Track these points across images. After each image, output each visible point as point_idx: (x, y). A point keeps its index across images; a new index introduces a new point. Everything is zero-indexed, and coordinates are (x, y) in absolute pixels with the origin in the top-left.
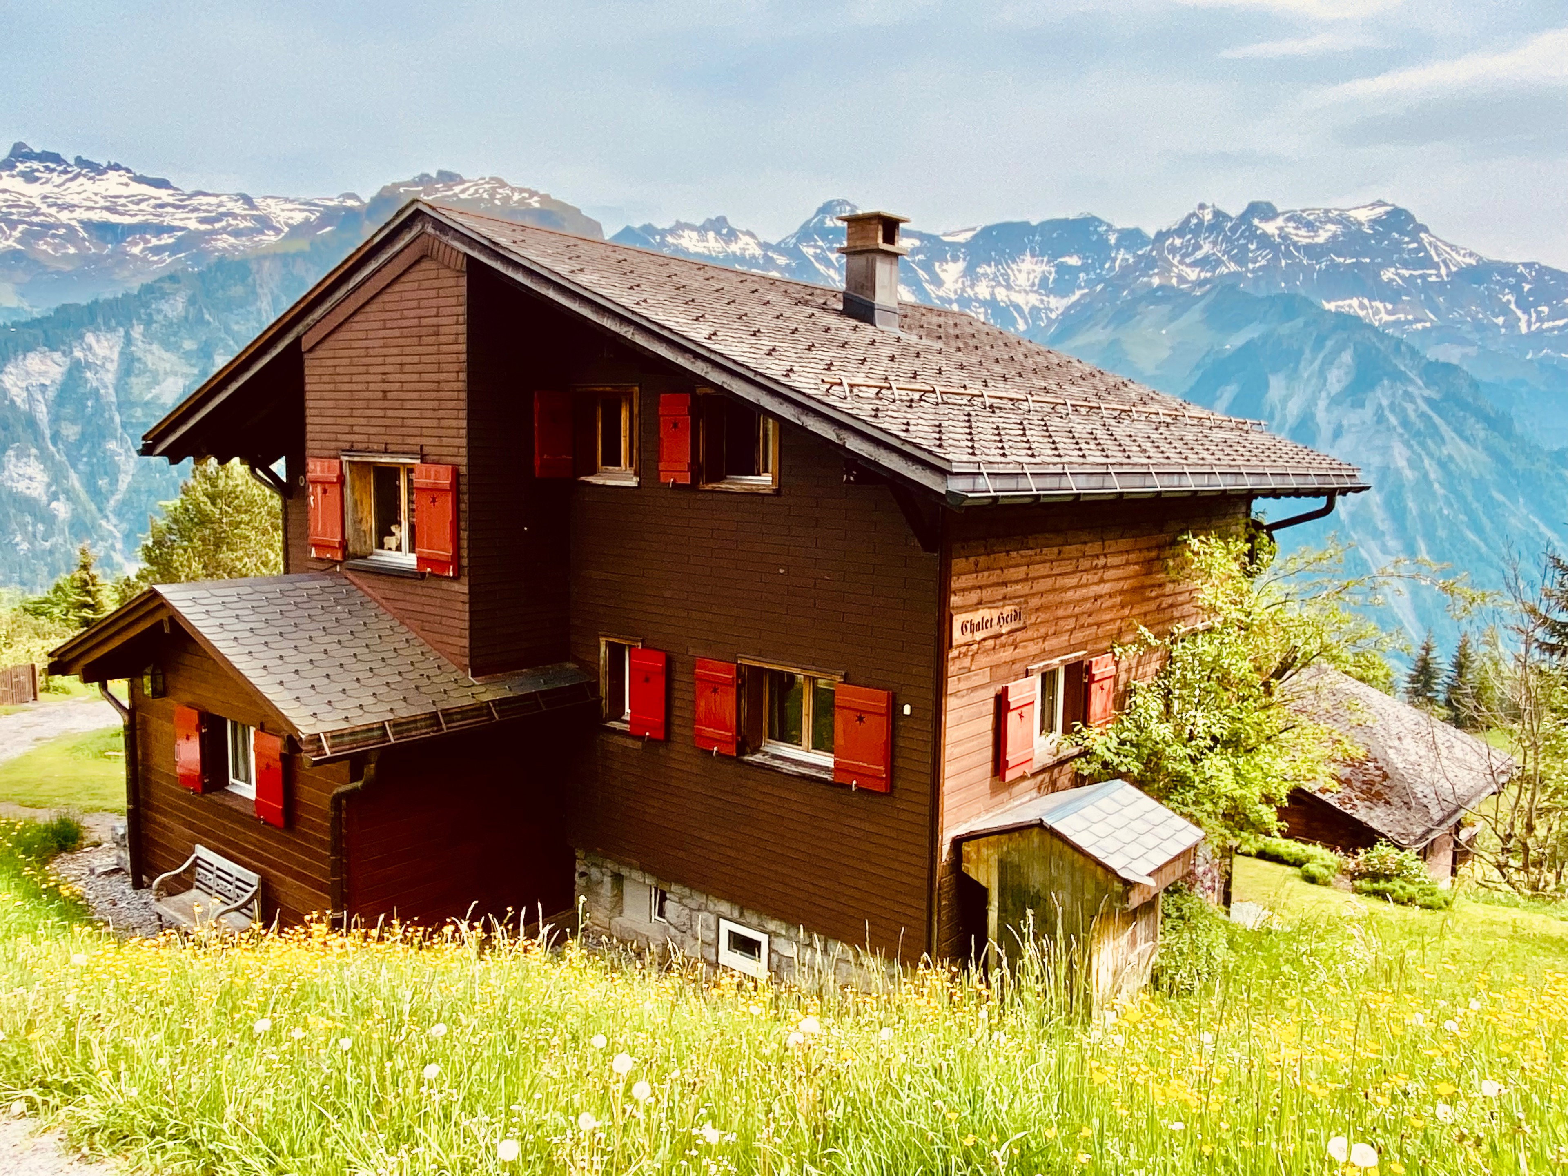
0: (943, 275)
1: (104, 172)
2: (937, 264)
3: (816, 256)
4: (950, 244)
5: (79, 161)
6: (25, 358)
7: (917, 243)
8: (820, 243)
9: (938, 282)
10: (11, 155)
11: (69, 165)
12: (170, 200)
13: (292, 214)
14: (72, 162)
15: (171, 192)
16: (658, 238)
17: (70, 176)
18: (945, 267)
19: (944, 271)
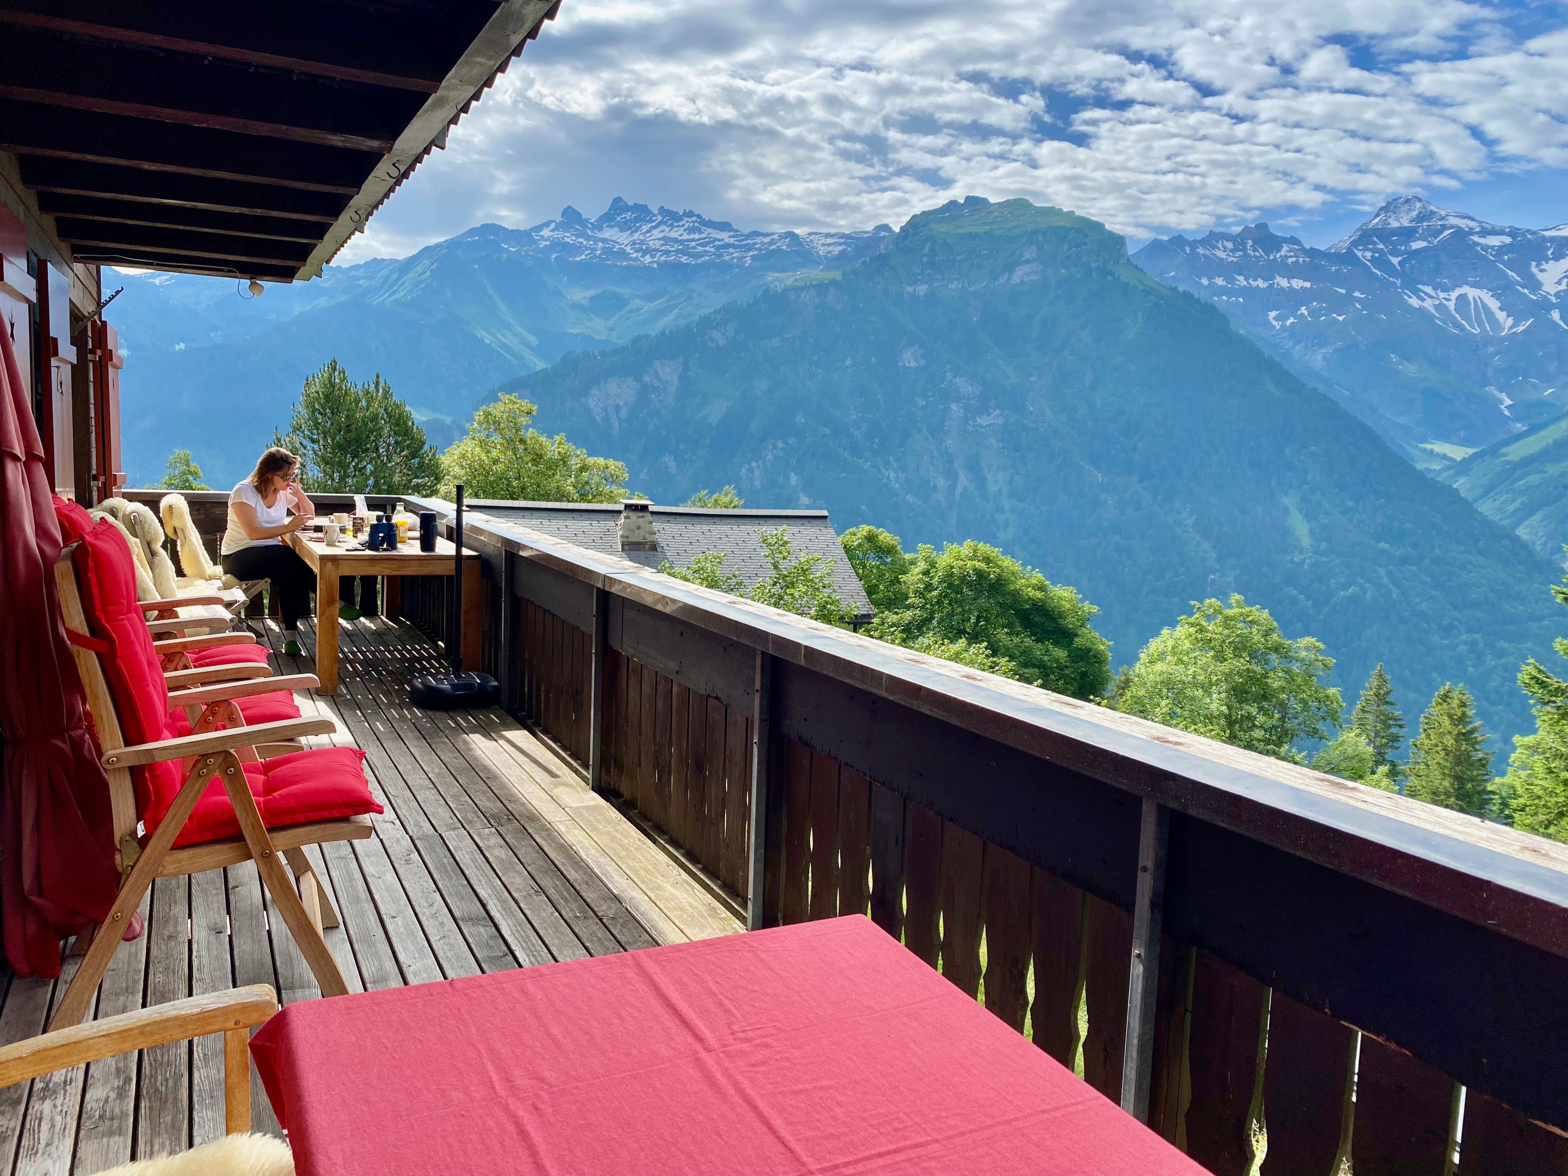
0: (1540, 276)
1: (680, 219)
2: (1534, 264)
3: (1373, 260)
4: (1553, 239)
5: (662, 210)
6: (606, 383)
7: (1508, 240)
8: (1381, 246)
9: (1535, 285)
10: (610, 209)
11: (654, 215)
12: (731, 241)
13: (831, 248)
14: (656, 212)
15: (732, 234)
16: (1188, 249)
17: (654, 224)
18: (1544, 266)
19: (1542, 271)
